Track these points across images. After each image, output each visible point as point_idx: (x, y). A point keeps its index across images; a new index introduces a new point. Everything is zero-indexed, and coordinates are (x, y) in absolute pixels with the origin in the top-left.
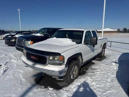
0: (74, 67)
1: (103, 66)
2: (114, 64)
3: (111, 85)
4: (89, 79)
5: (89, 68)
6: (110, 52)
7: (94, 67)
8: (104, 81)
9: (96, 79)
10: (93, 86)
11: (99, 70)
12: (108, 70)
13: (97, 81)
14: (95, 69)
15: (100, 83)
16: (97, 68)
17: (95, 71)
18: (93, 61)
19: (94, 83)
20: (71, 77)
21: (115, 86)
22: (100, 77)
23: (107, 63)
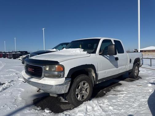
1: (134, 87)
2: (150, 85)
3: (136, 112)
4: (106, 102)
5: (112, 90)
6: (150, 72)
7: (119, 88)
8: (127, 106)
9: (116, 103)
10: (108, 111)
11: (126, 93)
12: (139, 92)
13: (116, 105)
14: (119, 91)
15: (120, 108)
16: (124, 89)
17: (119, 93)
18: (121, 82)
19: (111, 108)
20: (79, 98)
21: (142, 112)
22: (123, 101)
23: (139, 85)
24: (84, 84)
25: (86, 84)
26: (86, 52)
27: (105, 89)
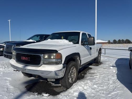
0: (72, 68)
1: (102, 70)
2: (112, 68)
3: (114, 87)
5: (87, 73)
6: (106, 58)
7: (92, 71)
8: (106, 84)
9: (96, 83)
10: (95, 89)
11: (98, 74)
12: (108, 73)
13: (98, 84)
14: (93, 74)
15: (102, 86)
16: (96, 72)
17: (94, 75)
18: (90, 66)
19: (95, 86)
21: (119, 86)
22: (100, 80)
23: (104, 68)
24: (73, 69)
25: (74, 69)
26: (72, 43)
27: (82, 72)
